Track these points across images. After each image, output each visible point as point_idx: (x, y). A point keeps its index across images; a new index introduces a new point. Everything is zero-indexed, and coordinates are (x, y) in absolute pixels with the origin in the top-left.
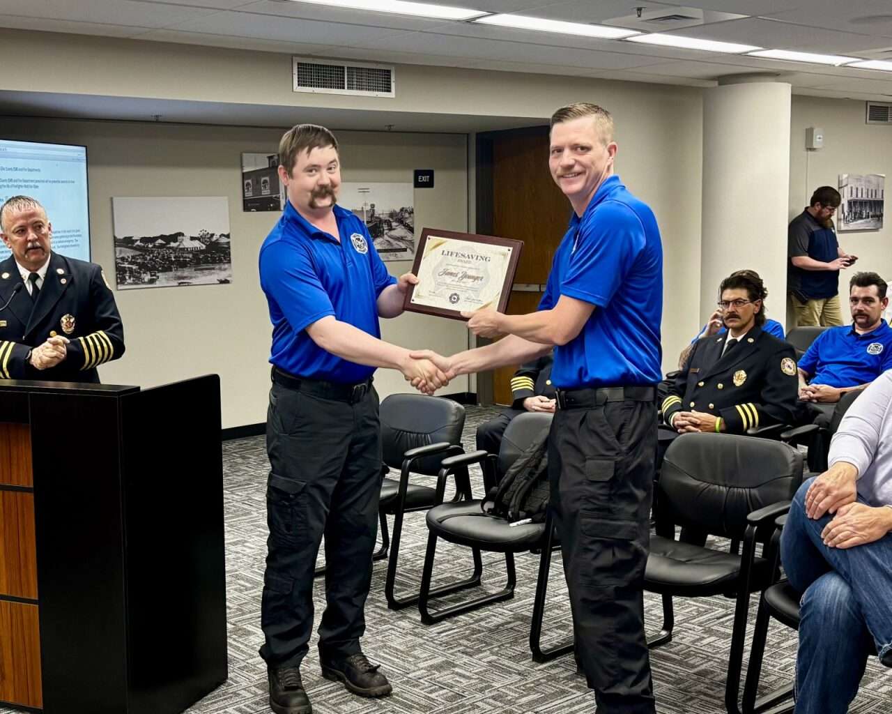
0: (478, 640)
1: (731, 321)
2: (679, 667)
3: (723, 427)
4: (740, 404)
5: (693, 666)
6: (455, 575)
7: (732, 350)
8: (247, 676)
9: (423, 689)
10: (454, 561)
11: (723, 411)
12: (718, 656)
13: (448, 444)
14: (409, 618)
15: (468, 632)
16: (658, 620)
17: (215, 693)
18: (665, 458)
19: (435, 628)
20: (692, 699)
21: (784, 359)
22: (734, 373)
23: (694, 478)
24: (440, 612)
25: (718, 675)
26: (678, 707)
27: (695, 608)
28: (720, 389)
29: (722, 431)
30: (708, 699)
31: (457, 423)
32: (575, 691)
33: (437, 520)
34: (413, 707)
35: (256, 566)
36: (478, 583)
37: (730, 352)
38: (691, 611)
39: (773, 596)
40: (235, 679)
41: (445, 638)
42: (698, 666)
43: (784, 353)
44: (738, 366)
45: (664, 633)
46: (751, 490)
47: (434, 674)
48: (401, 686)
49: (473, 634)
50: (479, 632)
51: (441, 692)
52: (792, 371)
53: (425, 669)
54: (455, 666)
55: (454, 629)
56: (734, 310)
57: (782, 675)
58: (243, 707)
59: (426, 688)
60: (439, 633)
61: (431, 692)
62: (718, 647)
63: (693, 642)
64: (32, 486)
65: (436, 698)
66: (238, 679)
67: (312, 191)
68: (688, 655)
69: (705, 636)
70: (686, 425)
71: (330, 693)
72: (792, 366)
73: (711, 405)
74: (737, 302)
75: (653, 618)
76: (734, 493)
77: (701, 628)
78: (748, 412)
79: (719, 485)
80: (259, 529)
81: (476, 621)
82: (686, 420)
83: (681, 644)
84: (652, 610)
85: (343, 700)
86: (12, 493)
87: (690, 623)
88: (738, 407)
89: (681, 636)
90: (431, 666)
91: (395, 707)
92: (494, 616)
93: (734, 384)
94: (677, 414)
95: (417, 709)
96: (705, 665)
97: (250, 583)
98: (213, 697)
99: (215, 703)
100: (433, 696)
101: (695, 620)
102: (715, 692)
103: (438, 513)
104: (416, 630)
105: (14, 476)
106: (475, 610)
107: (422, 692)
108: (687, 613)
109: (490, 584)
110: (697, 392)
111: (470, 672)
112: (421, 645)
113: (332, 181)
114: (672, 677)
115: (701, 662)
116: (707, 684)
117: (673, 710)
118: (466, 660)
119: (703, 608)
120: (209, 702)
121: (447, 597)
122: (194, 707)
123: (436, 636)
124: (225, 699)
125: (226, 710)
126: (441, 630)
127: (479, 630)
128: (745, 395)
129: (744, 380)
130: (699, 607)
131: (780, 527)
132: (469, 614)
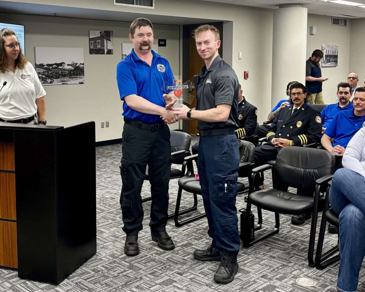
0: (200, 233)
1: (296, 101)
2: (284, 243)
3: (293, 144)
4: (299, 135)
5: (290, 243)
6: (186, 206)
7: (296, 113)
8: (104, 251)
9: (181, 255)
10: (184, 199)
11: (293, 138)
12: (299, 238)
13: (184, 151)
14: (170, 224)
15: (195, 230)
16: (272, 224)
17: (92, 259)
18: (277, 157)
19: (181, 228)
20: (292, 257)
21: (317, 117)
22: (297, 122)
23: (289, 165)
24: (182, 222)
25: (300, 247)
26: (288, 260)
27: (286, 218)
28: (291, 129)
29: (292, 146)
30: (299, 257)
31: (188, 142)
32: (244, 255)
33: (183, 183)
34: (178, 263)
35: (101, 203)
36: (196, 209)
37: (295, 113)
38: (284, 219)
39: (328, 214)
40: (99, 253)
41: (186, 233)
42: (292, 243)
43: (317, 114)
44: (298, 119)
45: (276, 229)
46: (314, 170)
47: (184, 248)
48: (171, 254)
49: (197, 231)
50: (200, 230)
51: (189, 256)
52: (320, 121)
53: (180, 246)
54: (193, 245)
55: (189, 229)
56: (297, 97)
57: (326, 246)
58: (105, 265)
59: (182, 255)
61: (184, 256)
62: (298, 235)
63: (288, 232)
64: (14, 170)
65: (187, 259)
66: (101, 253)
67: (141, 44)
68: (287, 238)
69: (292, 230)
70: (278, 144)
71: (142, 258)
72: (320, 119)
73: (288, 135)
74: (299, 93)
75: (269, 222)
76: (307, 171)
77: (290, 227)
78: (303, 138)
79: (300, 168)
80: (100, 187)
81: (198, 225)
83: (283, 233)
84: (268, 219)
85: (147, 261)
86: (4, 173)
87: (285, 225)
88: (299, 136)
89: (282, 230)
90: (183, 245)
91: (170, 264)
92: (205, 223)
93: (297, 127)
94: (274, 139)
95: (180, 264)
96: (294, 242)
97: (100, 210)
98: (91, 261)
99: (92, 263)
101: (287, 223)
102: (301, 254)
103: (183, 180)
104: (174, 230)
105: (5, 166)
106: (197, 220)
108: (283, 220)
109: (201, 209)
110: (282, 130)
111: (199, 247)
112: (176, 236)
113: (148, 40)
114: (282, 248)
115: (293, 241)
116: (297, 250)
117: (285, 262)
118: (196, 242)
119: (288, 218)
120: (90, 263)
121: (184, 215)
122: (83, 265)
123: (182, 232)
124: (96, 262)
125: (98, 266)
126: (184, 229)
127: (199, 229)
128: (302, 131)
129: (301, 125)
130: (287, 218)
132: (194, 222)
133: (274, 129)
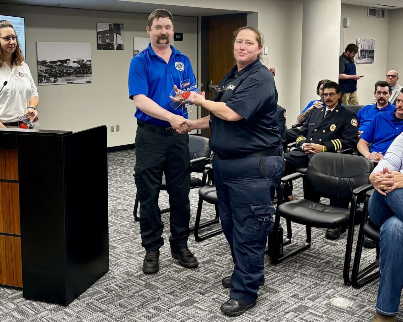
0: (223, 248)
1: (328, 103)
2: (316, 260)
3: (326, 150)
5: (323, 259)
6: (206, 218)
7: (329, 115)
8: (118, 269)
10: (205, 211)
11: (326, 143)
12: (333, 254)
13: (205, 158)
14: (191, 239)
15: (217, 245)
16: (302, 238)
17: (104, 277)
18: (309, 164)
19: (202, 243)
20: (325, 275)
21: (352, 119)
22: (330, 125)
23: (322, 173)
24: (203, 236)
25: (334, 263)
26: (320, 278)
28: (324, 133)
29: (325, 152)
30: (333, 274)
32: (272, 272)
33: (204, 193)
34: (199, 282)
35: (113, 215)
36: (218, 222)
38: (316, 233)
39: (367, 227)
40: (112, 270)
41: (207, 248)
42: (325, 259)
43: (353, 116)
44: (331, 122)
45: (307, 244)
46: (350, 179)
47: (206, 265)
48: (191, 272)
49: (220, 246)
50: (223, 245)
51: (211, 274)
52: (356, 124)
53: (201, 263)
54: (215, 261)
55: (211, 243)
56: (329, 98)
57: (363, 262)
58: (119, 284)
59: (203, 272)
60: (204, 246)
61: (206, 274)
62: (331, 250)
63: (320, 248)
64: (17, 179)
65: (209, 277)
66: (114, 270)
67: (158, 36)
68: (319, 254)
69: (325, 245)
70: (309, 150)
71: (159, 276)
72: (356, 122)
73: (320, 140)
74: (331, 94)
75: (299, 237)
76: (342, 180)
77: (322, 241)
78: (337, 143)
79: (335, 177)
80: (111, 198)
81: (220, 240)
82: (308, 147)
83: (315, 249)
84: (298, 233)
85: (166, 279)
86: (6, 183)
87: (317, 239)
88: (332, 141)
89: (314, 245)
90: (204, 262)
91: (191, 282)
93: (330, 131)
94: (304, 144)
95: (201, 283)
96: (327, 258)
97: (112, 224)
98: (103, 279)
99: (104, 282)
100: (207, 276)
101: (319, 237)
102: (335, 271)
103: (204, 190)
104: (194, 245)
105: (8, 175)
106: (219, 234)
107: (201, 274)
108: (314, 234)
111: (222, 264)
112: (197, 251)
113: (167, 33)
114: (314, 265)
116: (331, 267)
117: (318, 280)
118: (219, 259)
119: (321, 232)
120: (102, 282)
121: (205, 228)
122: (94, 284)
124: (109, 280)
125: (111, 285)
126: (205, 244)
127: (222, 244)
128: (335, 135)
129: (335, 129)
130: (319, 231)
131: (369, 196)
132: (216, 236)
133: (305, 134)
